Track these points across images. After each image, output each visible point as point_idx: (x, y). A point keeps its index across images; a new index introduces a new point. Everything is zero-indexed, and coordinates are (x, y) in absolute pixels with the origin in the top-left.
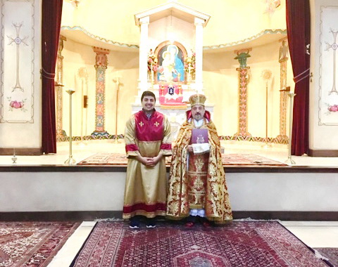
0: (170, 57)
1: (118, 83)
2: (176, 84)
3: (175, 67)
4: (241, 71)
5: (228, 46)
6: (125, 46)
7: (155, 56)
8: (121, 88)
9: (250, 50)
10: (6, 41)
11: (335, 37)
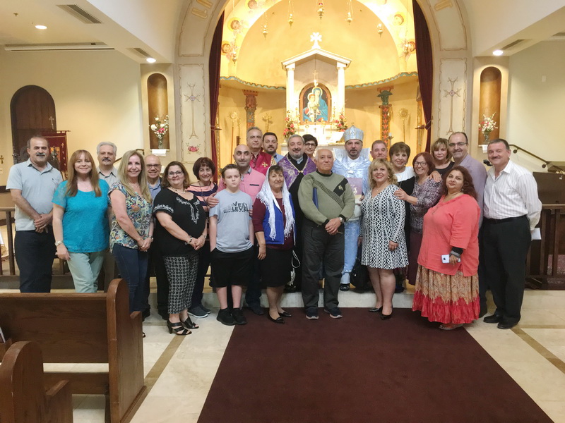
0: (315, 99)
6: (272, 88)
9: (391, 87)
10: (184, 99)
11: (453, 85)
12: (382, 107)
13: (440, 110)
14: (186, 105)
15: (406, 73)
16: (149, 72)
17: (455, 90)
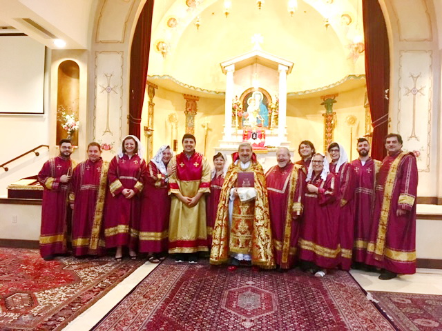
0: (255, 103)
1: (206, 128)
2: (260, 129)
3: (259, 113)
4: (327, 117)
5: (313, 92)
6: (213, 93)
7: (241, 102)
8: (209, 133)
9: (336, 95)
10: (99, 89)
11: (415, 82)
12: (326, 116)
13: (399, 110)
14: (101, 97)
15: (354, 76)
16: (61, 58)
17: (418, 88)
